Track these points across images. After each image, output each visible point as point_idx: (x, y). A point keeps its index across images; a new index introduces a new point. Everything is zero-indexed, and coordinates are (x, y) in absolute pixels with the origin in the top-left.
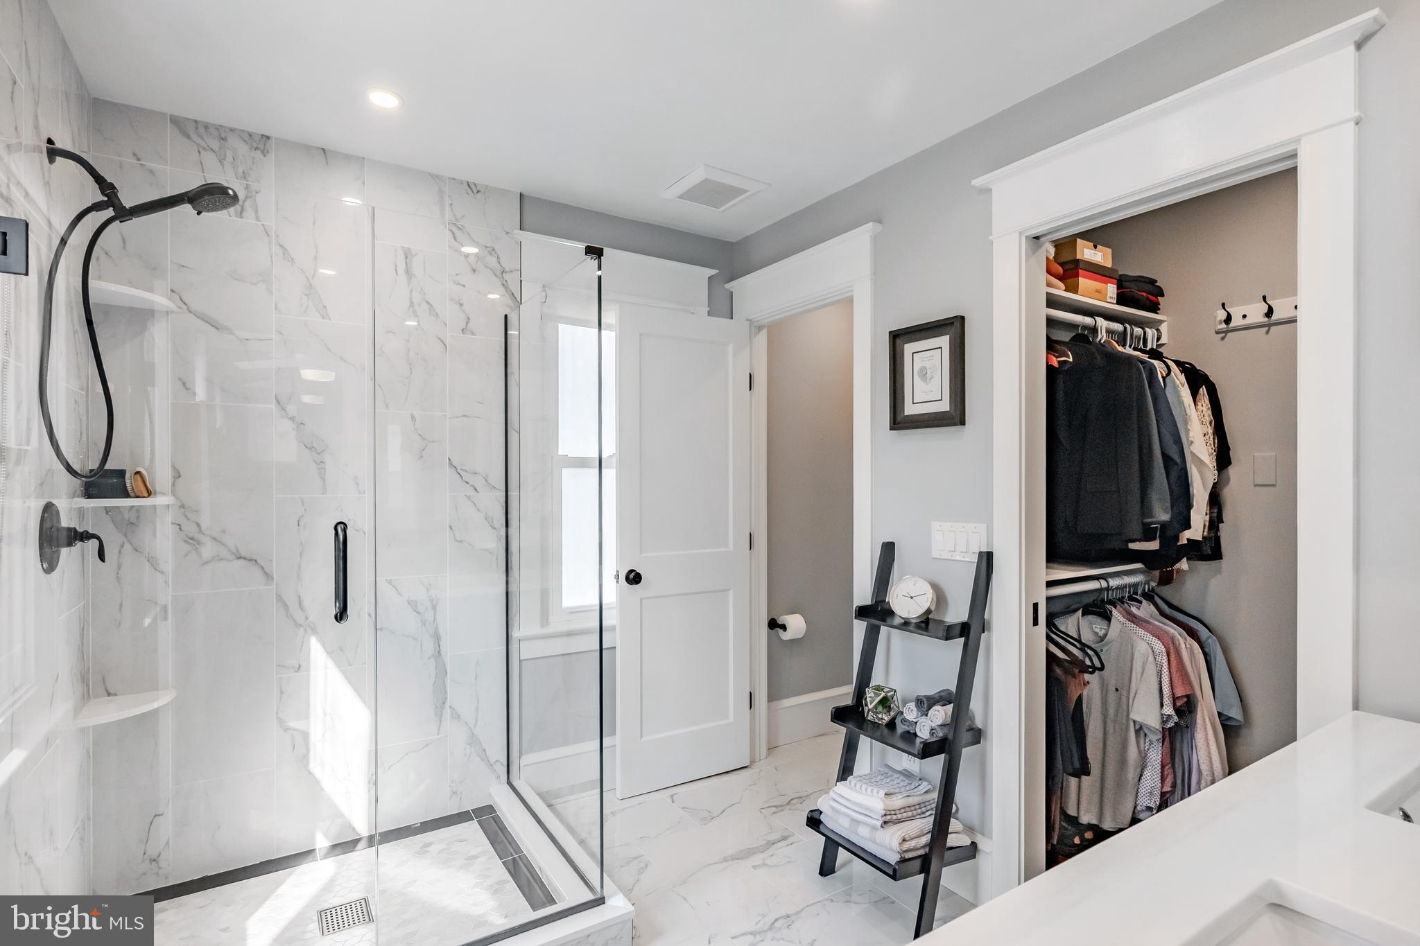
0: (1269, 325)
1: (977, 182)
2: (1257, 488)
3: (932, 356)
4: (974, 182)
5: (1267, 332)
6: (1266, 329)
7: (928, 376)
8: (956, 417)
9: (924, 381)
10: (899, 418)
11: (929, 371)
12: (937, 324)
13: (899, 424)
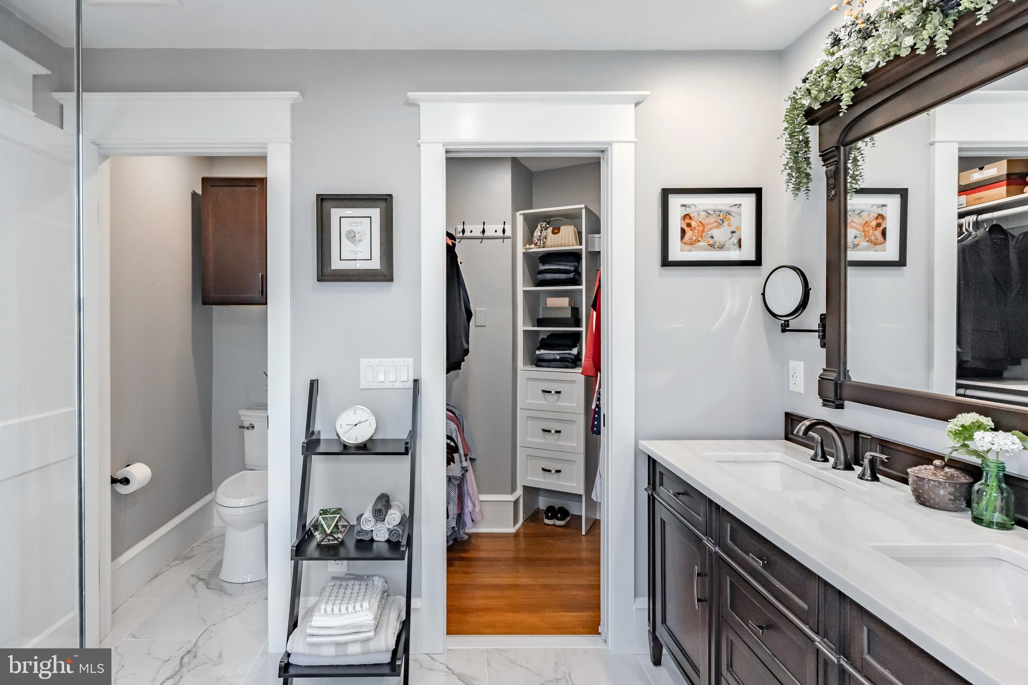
0: (482, 238)
1: (412, 95)
2: (477, 328)
3: (361, 223)
4: (409, 94)
5: (481, 242)
6: (481, 240)
7: (357, 238)
8: (385, 275)
9: (353, 242)
10: (326, 272)
11: (357, 235)
12: (369, 197)
13: (325, 276)
